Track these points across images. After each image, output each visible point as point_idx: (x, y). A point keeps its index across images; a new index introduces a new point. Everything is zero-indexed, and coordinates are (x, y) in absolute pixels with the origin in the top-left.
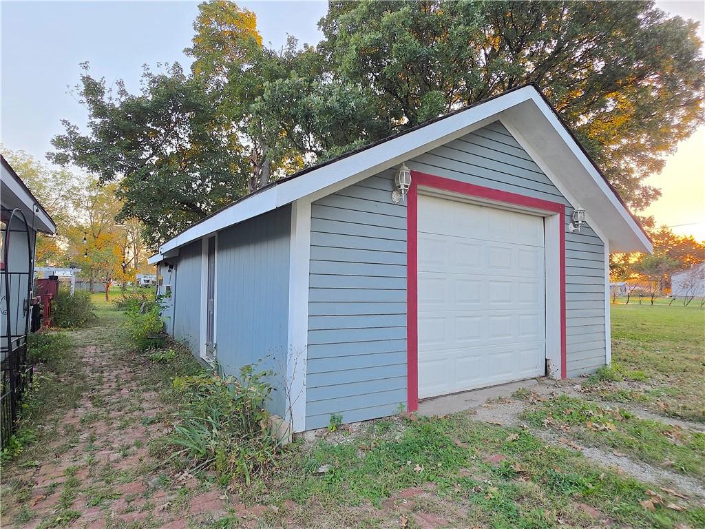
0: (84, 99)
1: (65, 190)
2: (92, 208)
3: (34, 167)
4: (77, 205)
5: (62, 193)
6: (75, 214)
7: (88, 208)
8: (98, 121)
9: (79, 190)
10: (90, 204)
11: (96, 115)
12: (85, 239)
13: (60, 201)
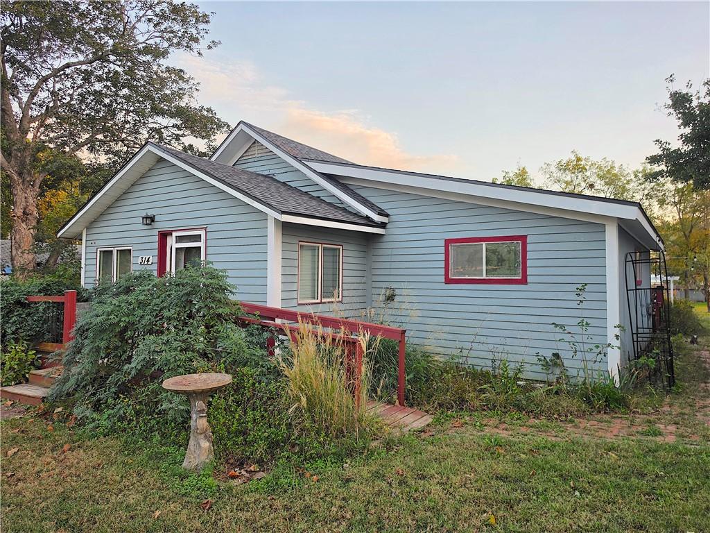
0: (672, 110)
1: (649, 188)
2: (680, 202)
3: (616, 171)
4: (662, 202)
5: (646, 192)
6: (661, 212)
7: (675, 204)
8: (688, 130)
9: (663, 185)
10: (677, 199)
11: (685, 124)
12: (695, 257)
13: (645, 201)
